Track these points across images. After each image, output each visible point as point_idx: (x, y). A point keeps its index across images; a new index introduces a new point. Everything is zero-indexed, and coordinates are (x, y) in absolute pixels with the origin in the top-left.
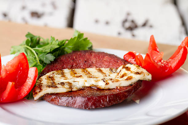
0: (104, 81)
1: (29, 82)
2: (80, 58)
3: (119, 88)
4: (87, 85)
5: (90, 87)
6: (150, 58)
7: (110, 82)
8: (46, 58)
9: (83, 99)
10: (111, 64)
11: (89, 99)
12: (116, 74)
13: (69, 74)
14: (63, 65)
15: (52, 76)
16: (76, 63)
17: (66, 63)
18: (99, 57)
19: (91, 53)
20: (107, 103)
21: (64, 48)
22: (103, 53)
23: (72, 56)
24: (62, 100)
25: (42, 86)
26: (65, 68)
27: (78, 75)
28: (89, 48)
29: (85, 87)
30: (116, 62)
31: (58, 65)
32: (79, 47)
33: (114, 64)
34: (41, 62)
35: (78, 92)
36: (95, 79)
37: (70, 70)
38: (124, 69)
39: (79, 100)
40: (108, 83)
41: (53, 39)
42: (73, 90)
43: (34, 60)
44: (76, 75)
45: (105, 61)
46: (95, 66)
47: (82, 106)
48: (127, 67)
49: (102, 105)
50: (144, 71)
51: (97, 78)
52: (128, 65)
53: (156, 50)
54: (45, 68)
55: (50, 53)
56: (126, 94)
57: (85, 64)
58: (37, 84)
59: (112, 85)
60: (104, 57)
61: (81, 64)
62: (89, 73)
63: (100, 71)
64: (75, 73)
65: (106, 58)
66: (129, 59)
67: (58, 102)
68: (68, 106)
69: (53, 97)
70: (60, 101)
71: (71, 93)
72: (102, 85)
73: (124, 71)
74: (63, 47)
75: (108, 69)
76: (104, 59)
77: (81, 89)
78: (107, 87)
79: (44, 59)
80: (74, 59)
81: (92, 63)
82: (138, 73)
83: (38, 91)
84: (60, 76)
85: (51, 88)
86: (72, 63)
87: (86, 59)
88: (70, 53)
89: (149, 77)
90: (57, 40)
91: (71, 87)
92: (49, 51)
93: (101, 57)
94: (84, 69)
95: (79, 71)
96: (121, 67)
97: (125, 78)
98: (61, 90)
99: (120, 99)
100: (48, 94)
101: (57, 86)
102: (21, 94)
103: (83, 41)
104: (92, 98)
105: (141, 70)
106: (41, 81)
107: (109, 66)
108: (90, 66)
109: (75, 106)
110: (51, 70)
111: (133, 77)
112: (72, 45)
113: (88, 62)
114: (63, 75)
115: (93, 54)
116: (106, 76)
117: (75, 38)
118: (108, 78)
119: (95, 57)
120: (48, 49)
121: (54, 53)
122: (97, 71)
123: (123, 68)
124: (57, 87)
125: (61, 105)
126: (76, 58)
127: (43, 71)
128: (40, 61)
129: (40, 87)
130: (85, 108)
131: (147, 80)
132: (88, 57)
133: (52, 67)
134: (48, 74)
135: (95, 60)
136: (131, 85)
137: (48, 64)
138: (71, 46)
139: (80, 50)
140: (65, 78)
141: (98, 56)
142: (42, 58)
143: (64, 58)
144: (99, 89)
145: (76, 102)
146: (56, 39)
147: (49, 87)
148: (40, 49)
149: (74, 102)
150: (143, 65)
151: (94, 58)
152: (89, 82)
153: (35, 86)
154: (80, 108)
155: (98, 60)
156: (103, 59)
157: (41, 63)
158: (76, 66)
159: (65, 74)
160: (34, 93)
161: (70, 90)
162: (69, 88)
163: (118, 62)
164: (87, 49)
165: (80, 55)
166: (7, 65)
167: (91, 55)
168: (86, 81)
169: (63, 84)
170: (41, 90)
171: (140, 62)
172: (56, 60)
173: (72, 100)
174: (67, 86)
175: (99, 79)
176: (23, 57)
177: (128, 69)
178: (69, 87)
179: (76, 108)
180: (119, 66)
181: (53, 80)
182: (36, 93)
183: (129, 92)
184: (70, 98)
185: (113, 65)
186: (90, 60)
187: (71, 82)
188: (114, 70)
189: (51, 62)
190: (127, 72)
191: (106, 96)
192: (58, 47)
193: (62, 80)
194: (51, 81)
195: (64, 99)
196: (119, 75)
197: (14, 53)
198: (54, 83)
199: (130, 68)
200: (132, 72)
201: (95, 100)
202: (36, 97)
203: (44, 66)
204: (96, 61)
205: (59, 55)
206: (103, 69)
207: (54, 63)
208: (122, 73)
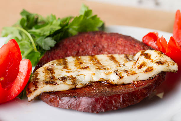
0: (117, 74)
1: (21, 79)
2: (88, 42)
3: (136, 82)
4: (96, 79)
5: (99, 82)
6: (175, 43)
7: (124, 75)
8: (45, 43)
9: (90, 100)
10: (127, 49)
11: (97, 100)
12: (132, 63)
13: (73, 64)
14: (66, 52)
15: (51, 67)
16: (83, 48)
17: (70, 48)
18: (111, 40)
19: (101, 35)
20: (121, 104)
21: (68, 29)
22: (117, 34)
23: (77, 39)
24: (63, 102)
25: (37, 82)
26: (69, 56)
27: (84, 65)
28: (99, 28)
29: (93, 82)
30: (133, 46)
32: (86, 27)
33: (131, 48)
34: (39, 48)
35: (83, 89)
36: (106, 71)
37: (75, 59)
38: (143, 57)
39: (85, 101)
40: (123, 77)
41: (54, 17)
42: (77, 87)
43: (30, 46)
44: (82, 66)
45: (119, 44)
46: (107, 51)
47: (89, 109)
48: (147, 54)
49: (114, 107)
50: (169, 59)
51: (108, 69)
52: (148, 52)
54: (43, 56)
55: (50, 36)
56: (145, 91)
57: (93, 50)
58: (32, 79)
59: (127, 79)
60: (117, 39)
61: (89, 50)
62: (98, 62)
63: (113, 58)
64: (81, 63)
65: (121, 41)
66: (149, 42)
67: (58, 103)
68: (71, 108)
69: (52, 97)
70: (60, 102)
71: (74, 91)
73: (143, 59)
74: (66, 27)
75: (123, 56)
76: (118, 43)
77: (88, 85)
78: (121, 81)
79: (42, 44)
80: (80, 43)
81: (103, 47)
82: (160, 63)
83: (32, 89)
84: (61, 67)
85: (49, 86)
86: (77, 48)
87: (95, 43)
88: (75, 36)
90: (59, 19)
91: (74, 84)
92: (48, 33)
93: (113, 39)
94: (92, 56)
95: (86, 59)
96: (139, 54)
97: (144, 69)
98: (62, 87)
99: (137, 99)
100: (45, 93)
102: (11, 93)
103: (91, 20)
104: (101, 98)
105: (164, 58)
106: (37, 75)
107: (124, 51)
108: (100, 52)
109: (80, 109)
110: (51, 59)
111: (154, 68)
112: (77, 25)
113: (98, 46)
114: (65, 66)
115: (104, 36)
116: (120, 66)
117: (81, 16)
118: (122, 68)
119: (106, 39)
121: (55, 36)
122: (108, 58)
123: (141, 55)
124: (57, 84)
125: (62, 107)
126: (82, 41)
127: (41, 60)
128: (37, 47)
129: (35, 83)
130: (93, 112)
131: (172, 71)
132: (98, 40)
133: (53, 54)
134: (46, 65)
135: (106, 44)
136: (151, 79)
137: (47, 51)
138: (76, 27)
139: (88, 30)
140: (67, 70)
141: (110, 38)
142: (39, 43)
143: (68, 43)
144: (111, 85)
145: (81, 104)
146: (57, 17)
147: (47, 83)
148: (38, 31)
149: (78, 103)
150: (167, 51)
151: (105, 42)
152: (98, 76)
153: (30, 82)
154: (86, 111)
155: (110, 43)
156: (116, 42)
157: (38, 50)
158: (83, 51)
159: (69, 65)
160: (27, 92)
161: (73, 87)
162: (73, 84)
163: (135, 46)
164: (97, 29)
165: (88, 37)
167: (102, 37)
168: (94, 74)
169: (64, 79)
170: (36, 87)
171: (163, 47)
172: (57, 46)
173: (76, 102)
174: (69, 82)
175: (110, 71)
176: (14, 45)
177: (147, 56)
178: (71, 83)
179: (80, 111)
180: (137, 52)
181: (52, 73)
182: (30, 92)
183: (148, 88)
184: (73, 99)
185: (129, 50)
186: (101, 44)
187: (74, 76)
188: (130, 57)
189: (51, 48)
190: (146, 61)
191: (119, 96)
192: (59, 28)
193: (64, 74)
194: (50, 75)
195: (65, 100)
196: (137, 64)
197: (6, 35)
198: (53, 77)
199: (150, 56)
200: (152, 62)
201: (105, 102)
202: (31, 97)
203: (42, 53)
204: (108, 45)
205: (61, 39)
206: (116, 56)
207: (54, 50)
208: (140, 62)
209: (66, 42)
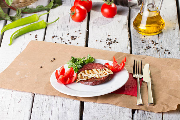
0: (98, 75)
1: (74, 78)
3: (103, 77)
4: (93, 77)
7: (100, 75)
9: (92, 82)
12: (102, 72)
14: (85, 69)
19: (94, 63)
21: (85, 62)
22: (98, 63)
23: (87, 65)
27: (90, 73)
31: (83, 69)
32: (90, 61)
33: (102, 67)
34: (78, 68)
35: (90, 79)
37: (87, 71)
39: (90, 83)
43: (75, 67)
44: (89, 73)
45: (98, 66)
49: (98, 84)
50: (111, 71)
51: (96, 74)
52: (106, 69)
53: (115, 62)
57: (92, 68)
59: (101, 77)
62: (93, 72)
63: (97, 70)
64: (89, 72)
66: (106, 65)
68: (87, 84)
69: (82, 82)
71: (88, 80)
72: (97, 77)
73: (105, 71)
78: (99, 77)
82: (109, 72)
83: (77, 80)
84: (84, 73)
86: (87, 67)
89: (112, 73)
91: (88, 78)
92: (80, 64)
94: (92, 70)
96: (104, 69)
97: (105, 74)
98: (85, 79)
99: (103, 82)
100: (80, 81)
101: (83, 78)
102: (72, 81)
106: (78, 76)
107: (100, 68)
108: (94, 68)
110: (81, 71)
111: (107, 74)
117: (88, 59)
118: (99, 73)
120: (80, 63)
125: (85, 84)
126: (89, 66)
129: (78, 78)
132: (93, 65)
134: (80, 73)
135: (95, 66)
136: (107, 76)
138: (87, 62)
141: (96, 64)
144: (97, 78)
147: (81, 78)
148: (77, 63)
150: (111, 69)
154: (91, 85)
158: (89, 68)
159: (86, 73)
164: (92, 62)
165: (90, 64)
166: (67, 72)
168: (92, 75)
169: (85, 77)
174: (86, 78)
177: (106, 70)
179: (89, 85)
181: (82, 75)
183: (106, 79)
187: (87, 76)
188: (101, 70)
189: (81, 68)
191: (99, 81)
192: (83, 62)
193: (85, 76)
195: (86, 82)
200: (107, 72)
201: (95, 83)
202: (77, 82)
205: (83, 65)
206: (98, 69)
209: (85, 66)
